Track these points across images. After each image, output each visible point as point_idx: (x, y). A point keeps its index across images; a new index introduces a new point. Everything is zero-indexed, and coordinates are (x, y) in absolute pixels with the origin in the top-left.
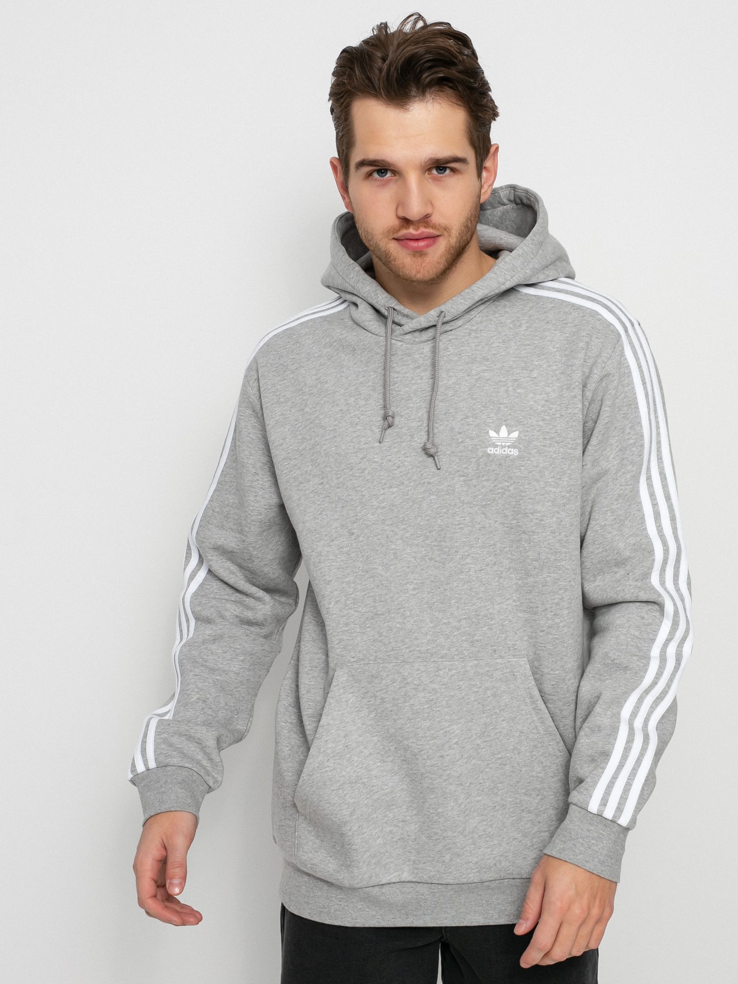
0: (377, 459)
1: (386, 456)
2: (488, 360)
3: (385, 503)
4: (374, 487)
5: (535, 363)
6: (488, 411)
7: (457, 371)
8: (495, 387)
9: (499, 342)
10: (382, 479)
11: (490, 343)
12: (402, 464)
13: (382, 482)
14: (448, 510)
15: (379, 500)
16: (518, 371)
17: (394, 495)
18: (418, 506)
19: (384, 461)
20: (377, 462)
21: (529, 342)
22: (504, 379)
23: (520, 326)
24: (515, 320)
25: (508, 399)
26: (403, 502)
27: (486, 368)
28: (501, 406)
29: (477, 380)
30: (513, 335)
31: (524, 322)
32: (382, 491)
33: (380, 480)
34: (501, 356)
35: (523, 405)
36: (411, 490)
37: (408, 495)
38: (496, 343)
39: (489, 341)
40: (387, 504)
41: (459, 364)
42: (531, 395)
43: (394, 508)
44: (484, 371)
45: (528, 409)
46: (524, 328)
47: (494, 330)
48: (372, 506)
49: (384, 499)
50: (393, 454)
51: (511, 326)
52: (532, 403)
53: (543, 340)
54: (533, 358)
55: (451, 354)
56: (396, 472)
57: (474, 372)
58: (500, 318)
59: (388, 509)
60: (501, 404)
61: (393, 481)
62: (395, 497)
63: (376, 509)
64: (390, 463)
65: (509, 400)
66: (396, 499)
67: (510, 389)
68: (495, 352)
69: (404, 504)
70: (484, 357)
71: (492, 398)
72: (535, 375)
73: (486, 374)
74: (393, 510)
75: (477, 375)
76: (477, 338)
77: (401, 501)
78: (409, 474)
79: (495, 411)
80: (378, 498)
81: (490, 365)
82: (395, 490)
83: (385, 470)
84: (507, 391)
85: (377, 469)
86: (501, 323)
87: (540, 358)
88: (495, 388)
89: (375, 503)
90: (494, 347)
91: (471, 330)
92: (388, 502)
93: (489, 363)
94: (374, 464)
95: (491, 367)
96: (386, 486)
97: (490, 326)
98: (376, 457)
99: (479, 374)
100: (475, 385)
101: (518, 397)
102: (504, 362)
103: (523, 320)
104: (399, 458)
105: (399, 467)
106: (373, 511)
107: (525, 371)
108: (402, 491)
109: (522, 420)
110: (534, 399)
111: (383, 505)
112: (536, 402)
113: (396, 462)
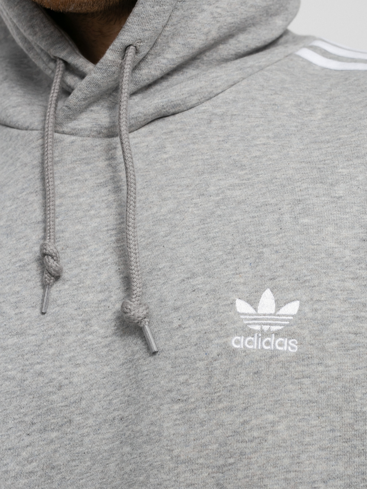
0: (13, 373)
1: (31, 364)
2: (242, 167)
3: (34, 464)
4: (9, 432)
5: (340, 170)
6: (237, 260)
7: (180, 189)
8: (255, 215)
9: (268, 137)
10: (25, 415)
11: (249, 137)
12: (67, 381)
13: (26, 419)
14: (148, 477)
15: (20, 458)
16: (305, 186)
17: (53, 447)
18: (101, 469)
19: (27, 375)
20: (14, 378)
21: (328, 137)
22: (273, 201)
23: (311, 113)
24: (301, 103)
25: (280, 235)
26: (74, 460)
27: (237, 181)
28: (264, 250)
29: (218, 204)
30: (297, 127)
31: (319, 106)
32: (27, 440)
33: (22, 415)
34: (270, 159)
35: (313, 247)
36: (88, 435)
37: (82, 445)
38: (261, 139)
39: (248, 134)
40: (38, 466)
41: (183, 174)
42: (331, 229)
43: (54, 473)
44: (232, 187)
45: (323, 255)
46: (320, 117)
47: (258, 115)
48: (6, 472)
49: (32, 455)
50: (47, 360)
51: (294, 112)
52: (333, 245)
53: (357, 133)
54: (337, 163)
55: (171, 158)
56: (54, 397)
57: (212, 189)
58: (273, 97)
59: (41, 476)
60: (265, 246)
61: (49, 418)
62: (55, 451)
63: (15, 477)
64: (41, 379)
65: (282, 238)
66: (57, 455)
67: (287, 217)
68: (258, 154)
69: (74, 463)
70: (235, 161)
71: (247, 235)
72: (341, 193)
73: (238, 193)
74: (50, 478)
75: (218, 195)
76: (222, 128)
77: (68, 457)
78: (84, 402)
79: (252, 260)
80: (18, 455)
81: (246, 177)
82: (54, 435)
83: (30, 394)
84: (279, 220)
85: (14, 393)
86: (275, 104)
87: (351, 163)
88: (254, 217)
89: (11, 466)
90: (256, 145)
91: (213, 114)
92: (41, 460)
93: (244, 172)
94: (7, 383)
95: (249, 179)
96: (34, 427)
97: (251, 108)
98: (10, 367)
99: (223, 192)
100: (213, 213)
101: (301, 233)
102: (275, 171)
103: (318, 103)
104: (61, 367)
105: (60, 387)
106: (9, 483)
107: (319, 185)
108: (69, 436)
109: (308, 278)
110: (335, 237)
111: (29, 467)
112: (340, 243)
113: (54, 376)
